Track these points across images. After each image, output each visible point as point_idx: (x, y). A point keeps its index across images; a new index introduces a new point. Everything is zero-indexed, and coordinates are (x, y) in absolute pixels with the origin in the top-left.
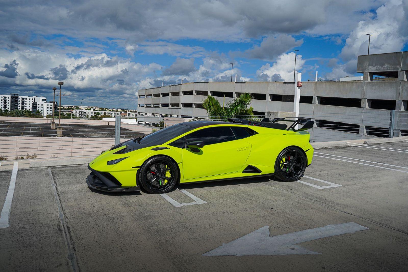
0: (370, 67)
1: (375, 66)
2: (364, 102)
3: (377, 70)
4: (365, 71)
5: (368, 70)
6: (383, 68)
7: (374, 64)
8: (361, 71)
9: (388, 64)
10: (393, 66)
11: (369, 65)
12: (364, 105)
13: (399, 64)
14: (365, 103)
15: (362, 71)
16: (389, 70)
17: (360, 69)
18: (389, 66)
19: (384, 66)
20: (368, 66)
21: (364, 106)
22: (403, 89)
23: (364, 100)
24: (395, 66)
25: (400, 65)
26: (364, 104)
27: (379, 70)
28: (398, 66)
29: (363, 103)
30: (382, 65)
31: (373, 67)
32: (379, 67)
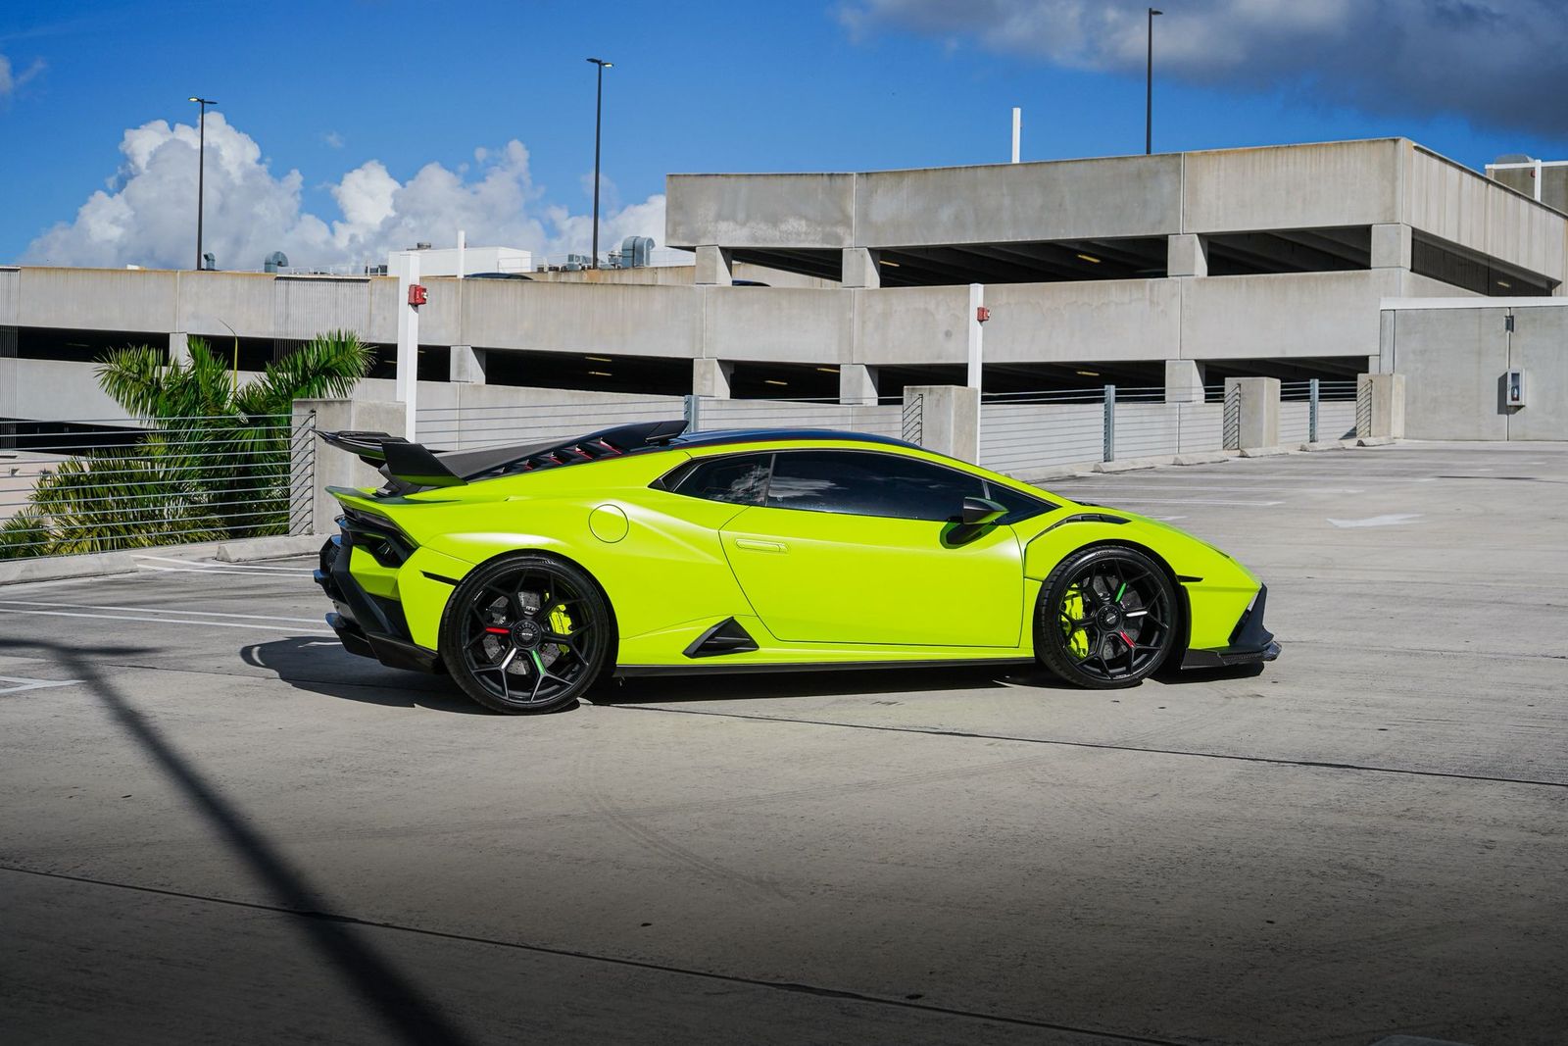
0: (723, 226)
1: (744, 224)
2: (705, 373)
3: (756, 241)
4: (704, 242)
5: (715, 238)
6: (778, 234)
7: (741, 216)
8: (684, 240)
9: (801, 216)
10: (819, 229)
11: (719, 217)
12: (709, 383)
13: (846, 221)
14: (709, 376)
15: (691, 242)
16: (804, 241)
17: (681, 230)
18: (801, 226)
19: (783, 227)
20: (716, 221)
21: (707, 391)
22: (864, 322)
23: (706, 364)
24: (828, 229)
25: (849, 226)
26: (706, 379)
27: (765, 240)
28: (840, 230)
29: (703, 377)
30: (774, 220)
31: (738, 227)
32: (760, 229)
